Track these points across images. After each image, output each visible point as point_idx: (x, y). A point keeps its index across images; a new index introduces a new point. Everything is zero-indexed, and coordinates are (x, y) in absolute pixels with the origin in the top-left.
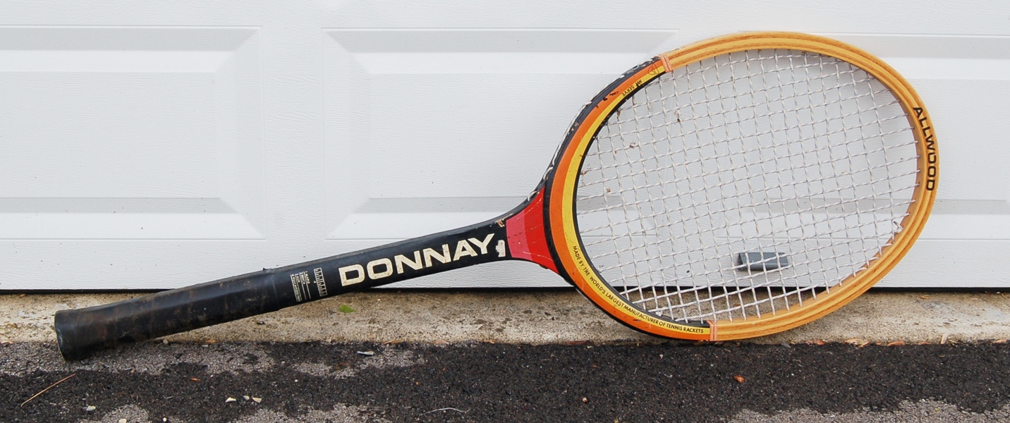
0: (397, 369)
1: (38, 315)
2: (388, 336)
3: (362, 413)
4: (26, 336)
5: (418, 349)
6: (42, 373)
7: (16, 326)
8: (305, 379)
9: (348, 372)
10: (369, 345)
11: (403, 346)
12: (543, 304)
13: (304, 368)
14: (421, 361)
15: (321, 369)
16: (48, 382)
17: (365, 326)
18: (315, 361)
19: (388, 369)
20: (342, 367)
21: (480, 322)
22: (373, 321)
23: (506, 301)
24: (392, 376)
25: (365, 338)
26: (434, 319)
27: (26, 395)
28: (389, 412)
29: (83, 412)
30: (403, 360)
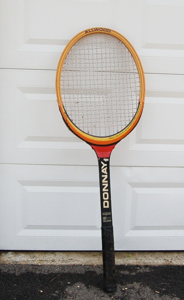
0: (147, 272)
1: (47, 257)
2: (141, 263)
3: (141, 285)
4: (45, 263)
5: (151, 267)
6: (53, 273)
7: (41, 260)
8: (123, 275)
9: (134, 274)
10: (137, 266)
11: (146, 266)
12: (180, 255)
13: (122, 272)
14: (152, 270)
15: (127, 272)
16: (55, 276)
17: (135, 261)
18: (124, 270)
19: (144, 272)
20: (132, 272)
21: (165, 260)
22: (136, 259)
23: (170, 254)
24: (146, 274)
25: (136, 264)
26: (153, 259)
27: (50, 279)
28: (148, 284)
29: (67, 284)
30: (148, 270)
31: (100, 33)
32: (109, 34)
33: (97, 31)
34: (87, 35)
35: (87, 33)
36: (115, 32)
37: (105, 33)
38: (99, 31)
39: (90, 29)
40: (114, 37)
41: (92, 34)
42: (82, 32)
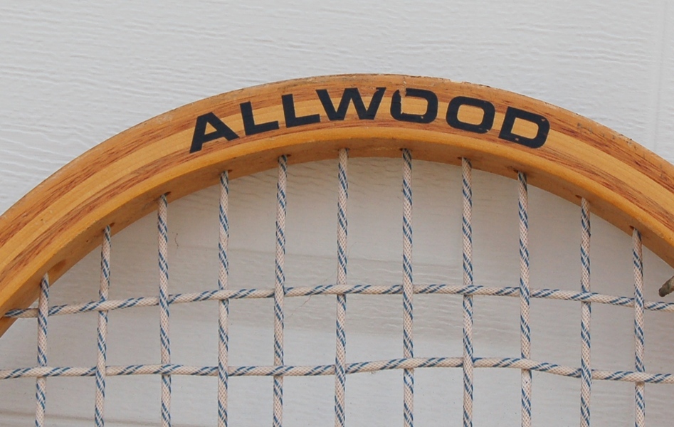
31: (407, 151)
32: (525, 174)
33: (352, 128)
34: (217, 174)
35: (218, 152)
36: (605, 141)
37: (473, 160)
38: (383, 128)
39: (264, 96)
40: (598, 206)
41: (284, 157)
42: (149, 133)
